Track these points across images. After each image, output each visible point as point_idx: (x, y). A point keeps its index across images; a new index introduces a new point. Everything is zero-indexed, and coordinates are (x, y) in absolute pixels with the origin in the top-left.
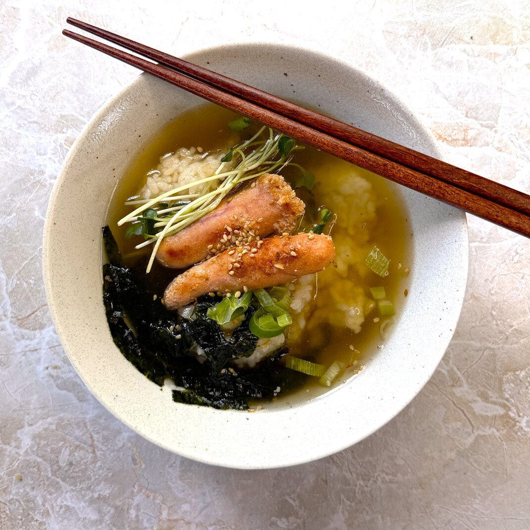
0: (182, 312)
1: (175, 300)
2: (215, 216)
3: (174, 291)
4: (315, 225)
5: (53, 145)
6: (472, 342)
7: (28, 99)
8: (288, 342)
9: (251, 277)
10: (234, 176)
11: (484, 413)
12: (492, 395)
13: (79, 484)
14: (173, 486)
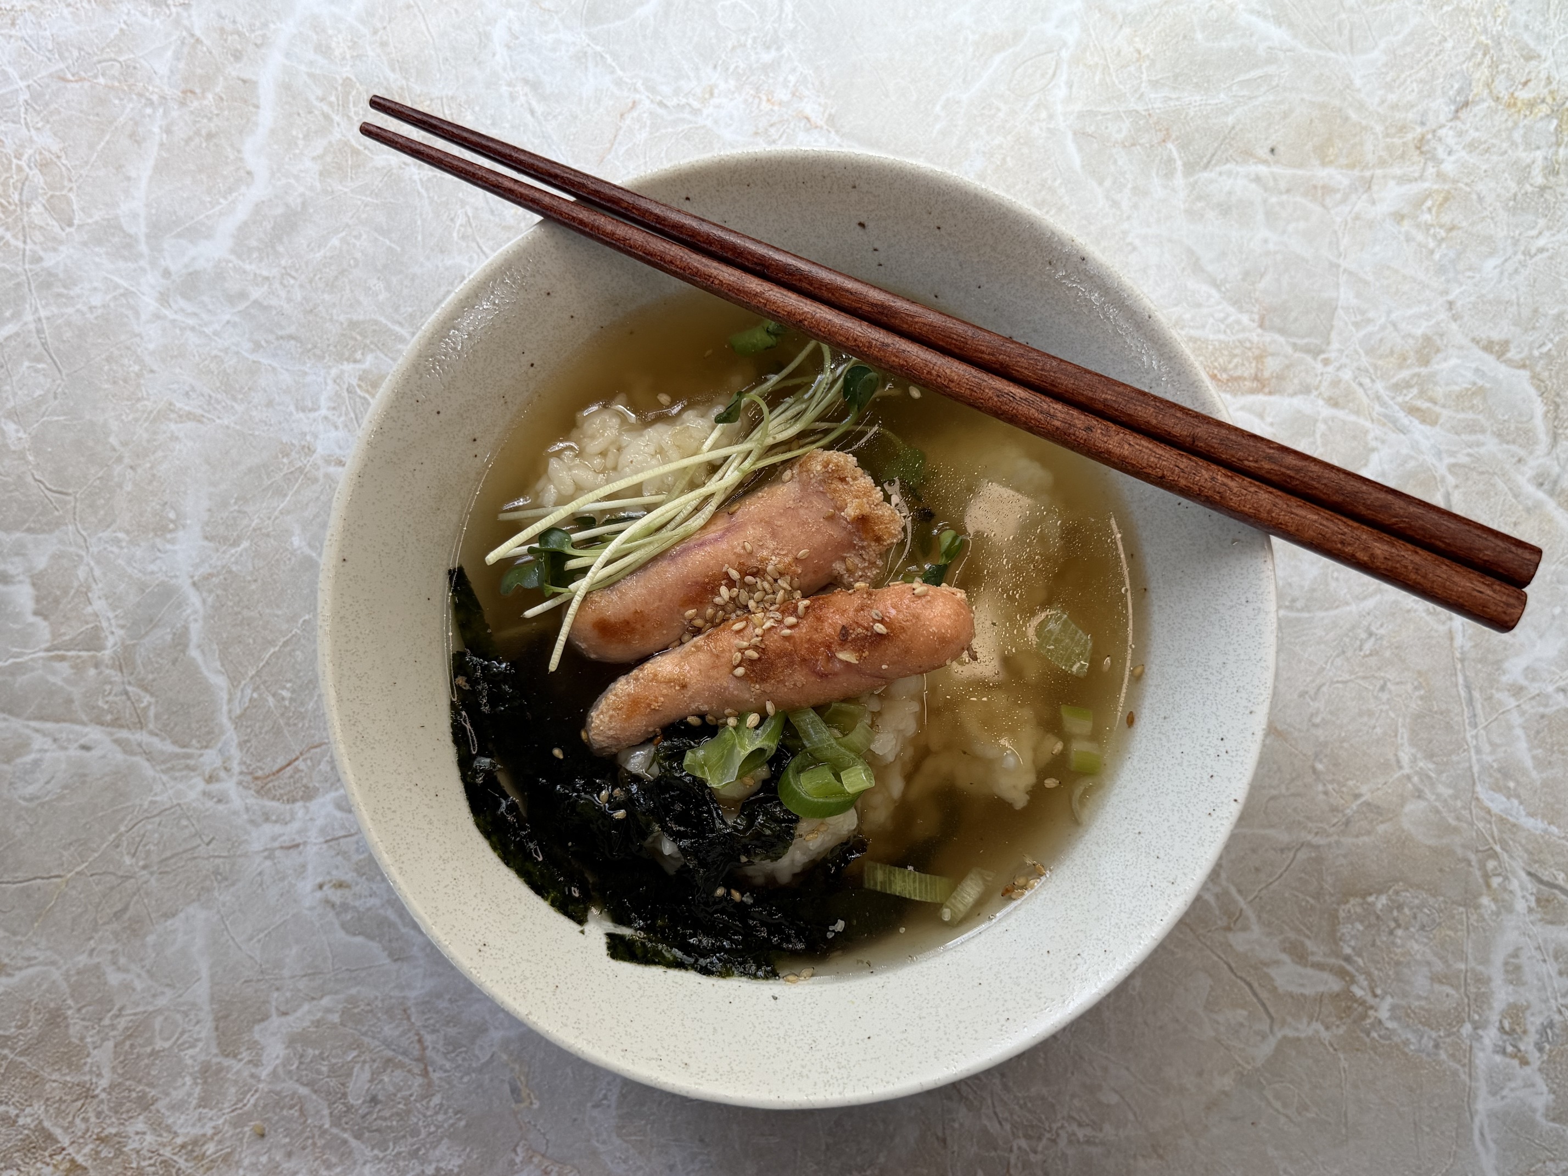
0: (627, 761)
1: (611, 733)
2: (701, 545)
3: (611, 712)
4: (927, 567)
5: (331, 386)
6: (1271, 832)
7: (277, 285)
8: (865, 828)
9: (783, 682)
10: (742, 456)
11: (1296, 990)
12: (1315, 949)
13: (391, 1144)
14: (602, 1148)
